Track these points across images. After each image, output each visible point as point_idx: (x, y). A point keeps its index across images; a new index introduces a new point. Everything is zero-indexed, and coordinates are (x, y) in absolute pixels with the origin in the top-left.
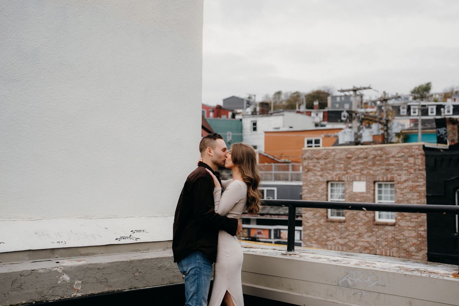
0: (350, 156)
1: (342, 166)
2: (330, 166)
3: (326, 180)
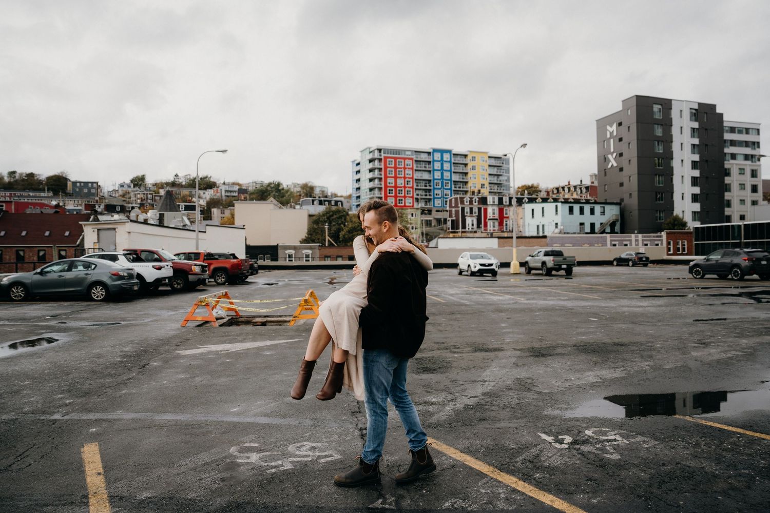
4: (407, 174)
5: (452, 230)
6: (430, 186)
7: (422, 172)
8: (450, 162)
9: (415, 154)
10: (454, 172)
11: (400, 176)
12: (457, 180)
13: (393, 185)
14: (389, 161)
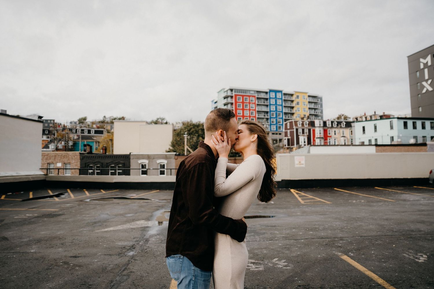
0: (56, 155)
1: (53, 158)
2: (49, 158)
3: (47, 163)
4: (251, 107)
5: (289, 147)
6: (268, 116)
7: (262, 106)
8: (282, 99)
9: (257, 93)
10: (285, 107)
11: (246, 108)
12: (287, 111)
13: (241, 115)
14: (238, 98)
